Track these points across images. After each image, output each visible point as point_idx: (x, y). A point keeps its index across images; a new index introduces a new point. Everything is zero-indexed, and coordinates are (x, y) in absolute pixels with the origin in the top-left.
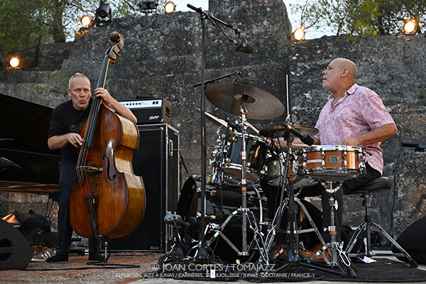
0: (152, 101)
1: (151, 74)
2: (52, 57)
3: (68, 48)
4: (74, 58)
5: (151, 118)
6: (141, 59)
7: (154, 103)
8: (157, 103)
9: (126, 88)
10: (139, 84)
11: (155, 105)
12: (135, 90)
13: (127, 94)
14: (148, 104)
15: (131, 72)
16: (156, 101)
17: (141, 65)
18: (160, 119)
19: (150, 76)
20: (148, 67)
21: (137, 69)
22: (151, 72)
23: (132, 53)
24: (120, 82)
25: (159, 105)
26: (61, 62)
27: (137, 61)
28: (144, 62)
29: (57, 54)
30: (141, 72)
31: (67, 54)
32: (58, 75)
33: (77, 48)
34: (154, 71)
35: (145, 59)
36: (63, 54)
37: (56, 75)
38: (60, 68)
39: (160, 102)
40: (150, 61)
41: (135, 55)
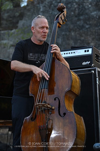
0: (84, 50)
1: (87, 26)
2: (10, 19)
3: (22, 11)
4: (27, 19)
5: (84, 63)
6: (79, 15)
7: (85, 51)
8: (88, 51)
9: (68, 39)
10: (78, 35)
11: (87, 53)
12: (76, 41)
13: (69, 44)
14: (81, 52)
15: (72, 26)
16: (87, 49)
17: (79, 20)
18: (91, 64)
19: (87, 29)
20: (85, 21)
21: (76, 23)
22: (87, 24)
23: (72, 11)
24: (63, 35)
25: (90, 52)
26: (17, 22)
27: (76, 17)
28: (81, 18)
29: (14, 17)
30: (80, 26)
31: (21, 16)
32: (16, 33)
33: (29, 10)
34: (90, 24)
35: (82, 15)
36: (19, 16)
37: (14, 33)
38: (16, 28)
39: (90, 50)
40: (86, 16)
41: (74, 12)
